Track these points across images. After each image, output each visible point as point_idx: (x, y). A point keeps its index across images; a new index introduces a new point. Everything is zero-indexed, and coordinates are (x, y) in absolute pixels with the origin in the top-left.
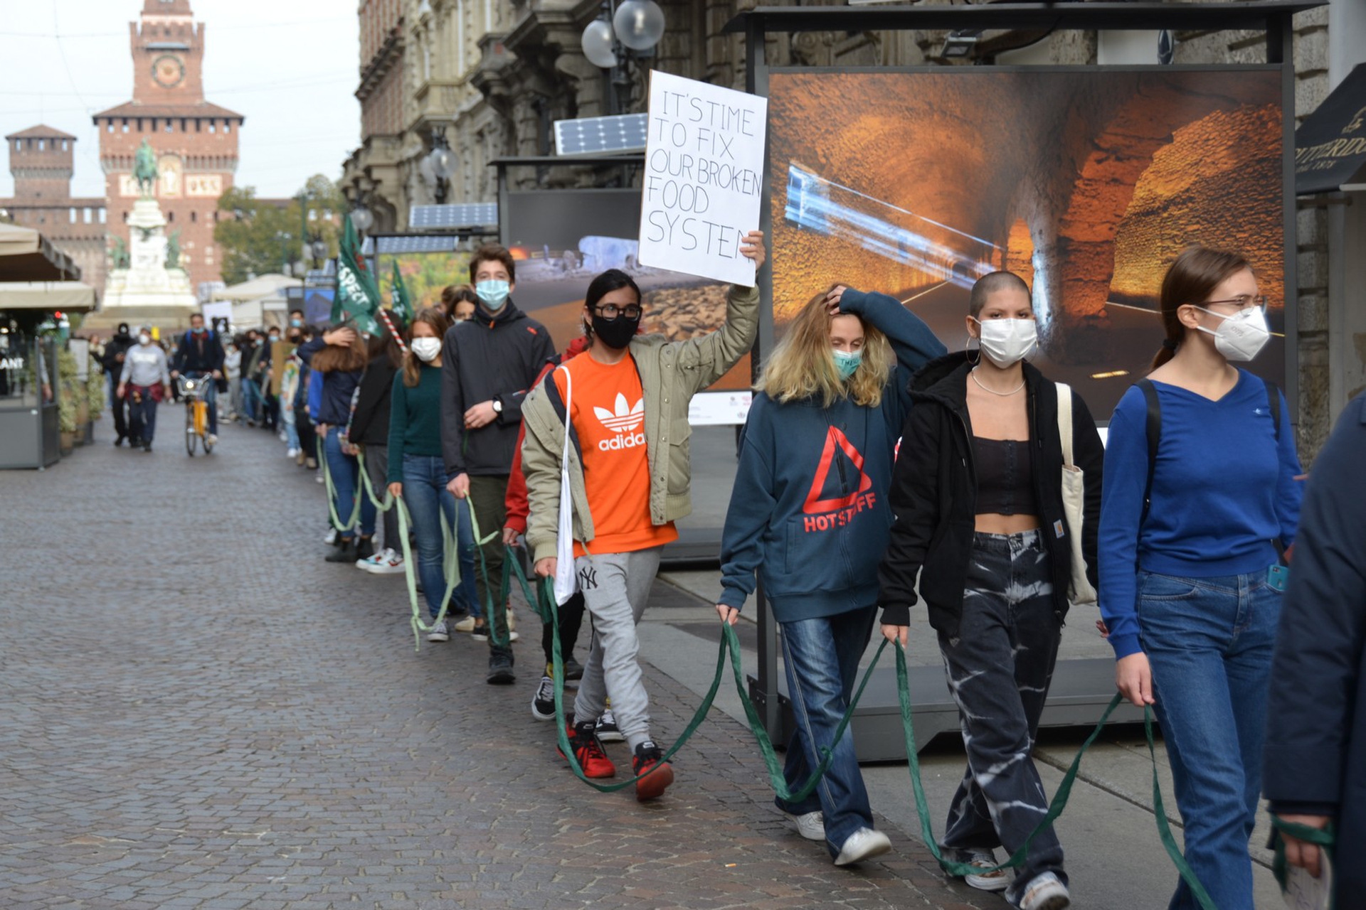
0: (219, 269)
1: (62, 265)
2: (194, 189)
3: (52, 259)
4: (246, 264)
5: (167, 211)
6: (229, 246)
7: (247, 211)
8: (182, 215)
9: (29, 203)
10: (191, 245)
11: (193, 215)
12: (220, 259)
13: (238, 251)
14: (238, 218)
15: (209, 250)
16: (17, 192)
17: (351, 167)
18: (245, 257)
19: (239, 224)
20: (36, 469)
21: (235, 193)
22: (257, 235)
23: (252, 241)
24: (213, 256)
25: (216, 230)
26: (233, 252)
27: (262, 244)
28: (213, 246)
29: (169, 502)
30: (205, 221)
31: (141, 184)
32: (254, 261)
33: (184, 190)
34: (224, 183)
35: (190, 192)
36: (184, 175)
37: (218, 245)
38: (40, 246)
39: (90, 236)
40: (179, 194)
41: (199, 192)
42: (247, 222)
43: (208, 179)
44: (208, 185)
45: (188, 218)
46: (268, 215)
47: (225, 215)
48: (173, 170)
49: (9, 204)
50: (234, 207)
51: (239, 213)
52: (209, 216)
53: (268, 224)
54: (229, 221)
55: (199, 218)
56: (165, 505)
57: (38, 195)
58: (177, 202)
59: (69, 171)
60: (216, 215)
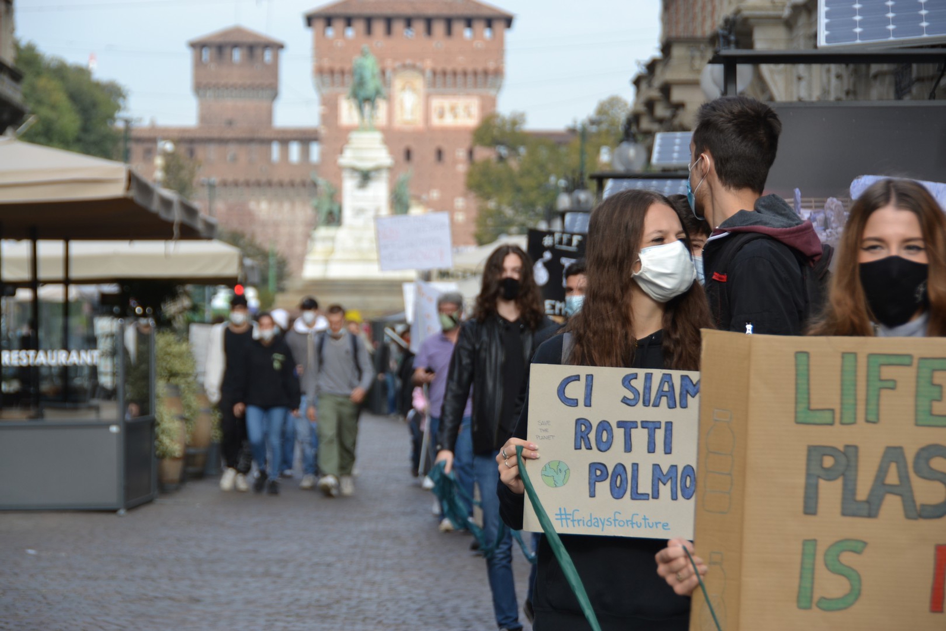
0: (473, 228)
1: (177, 216)
2: (441, 115)
3: (155, 206)
4: (510, 223)
5: (401, 148)
6: (488, 197)
7: (513, 148)
8: (424, 153)
9: (215, 134)
10: (435, 194)
11: (440, 154)
12: (474, 214)
13: (499, 204)
14: (501, 159)
15: (460, 202)
16: (203, 118)
17: (644, 86)
18: (509, 212)
19: (500, 166)
20: (114, 511)
21: (498, 122)
22: (526, 182)
23: (519, 190)
24: (466, 210)
25: (470, 175)
26: (492, 205)
27: (533, 195)
28: (465, 196)
29: (275, 569)
30: (455, 162)
31: (360, 108)
32: (521, 218)
33: (427, 118)
34: (483, 108)
35: (436, 121)
36: (428, 97)
37: (472, 195)
38: (128, 188)
39: (298, 180)
40: (420, 124)
41: (449, 121)
42: (514, 164)
43: (461, 102)
44: (461, 111)
45: (432, 157)
46: (543, 153)
47: (483, 153)
48: (414, 90)
49: (187, 135)
50: (495, 142)
51: (503, 151)
52: (462, 154)
53: (542, 167)
54: (487, 162)
55: (447, 157)
56: (266, 574)
57: (230, 123)
58: (418, 135)
59: (272, 90)
60: (471, 153)
